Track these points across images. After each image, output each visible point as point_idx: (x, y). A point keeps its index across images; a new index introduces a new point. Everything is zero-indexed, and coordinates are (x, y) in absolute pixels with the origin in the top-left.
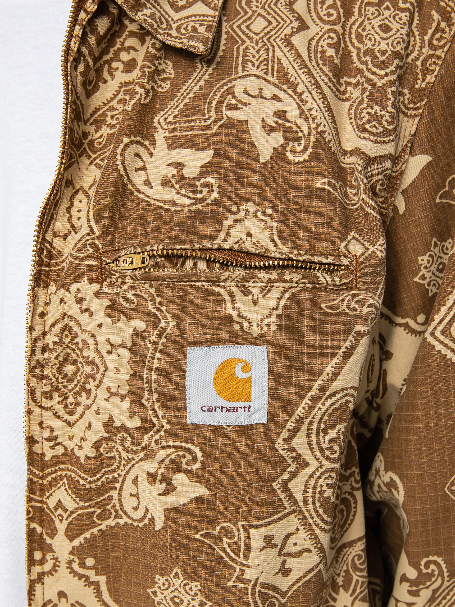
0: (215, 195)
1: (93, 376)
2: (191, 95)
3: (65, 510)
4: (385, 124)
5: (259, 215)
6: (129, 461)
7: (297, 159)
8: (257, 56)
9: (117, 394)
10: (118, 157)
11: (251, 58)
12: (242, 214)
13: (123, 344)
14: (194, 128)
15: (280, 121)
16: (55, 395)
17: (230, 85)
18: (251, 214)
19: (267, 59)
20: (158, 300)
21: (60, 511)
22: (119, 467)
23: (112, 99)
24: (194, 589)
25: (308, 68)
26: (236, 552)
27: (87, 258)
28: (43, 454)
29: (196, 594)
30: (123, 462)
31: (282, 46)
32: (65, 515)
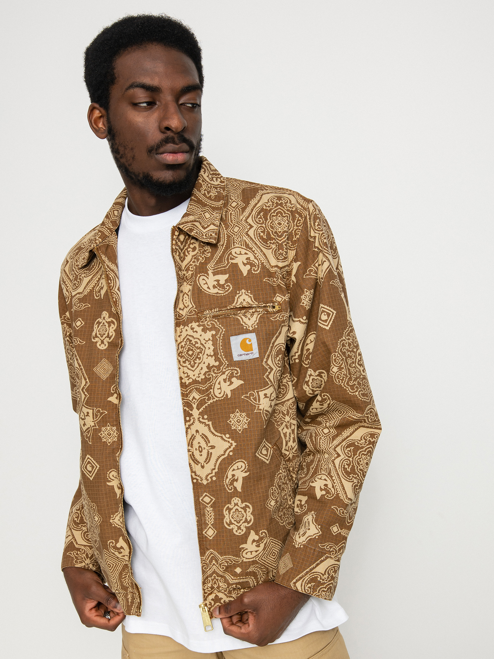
0: (231, 289)
1: (201, 353)
2: (218, 257)
3: (196, 399)
4: (284, 255)
5: (246, 293)
6: (217, 376)
7: (256, 273)
8: (238, 240)
9: (210, 355)
10: (197, 281)
11: (235, 241)
12: (241, 294)
13: (209, 339)
14: (220, 268)
15: (248, 261)
16: (187, 362)
17: (230, 251)
18: (244, 293)
19: (241, 241)
20: (218, 323)
21: (194, 400)
22: (212, 380)
23: (190, 262)
24: (244, 415)
25: (255, 242)
26: (256, 400)
27: (193, 315)
28: (186, 383)
29: (245, 417)
30: (214, 378)
31: (245, 236)
32: (196, 401)
